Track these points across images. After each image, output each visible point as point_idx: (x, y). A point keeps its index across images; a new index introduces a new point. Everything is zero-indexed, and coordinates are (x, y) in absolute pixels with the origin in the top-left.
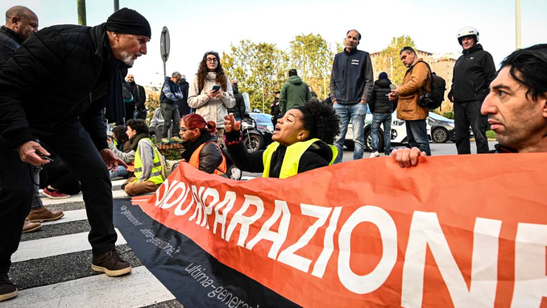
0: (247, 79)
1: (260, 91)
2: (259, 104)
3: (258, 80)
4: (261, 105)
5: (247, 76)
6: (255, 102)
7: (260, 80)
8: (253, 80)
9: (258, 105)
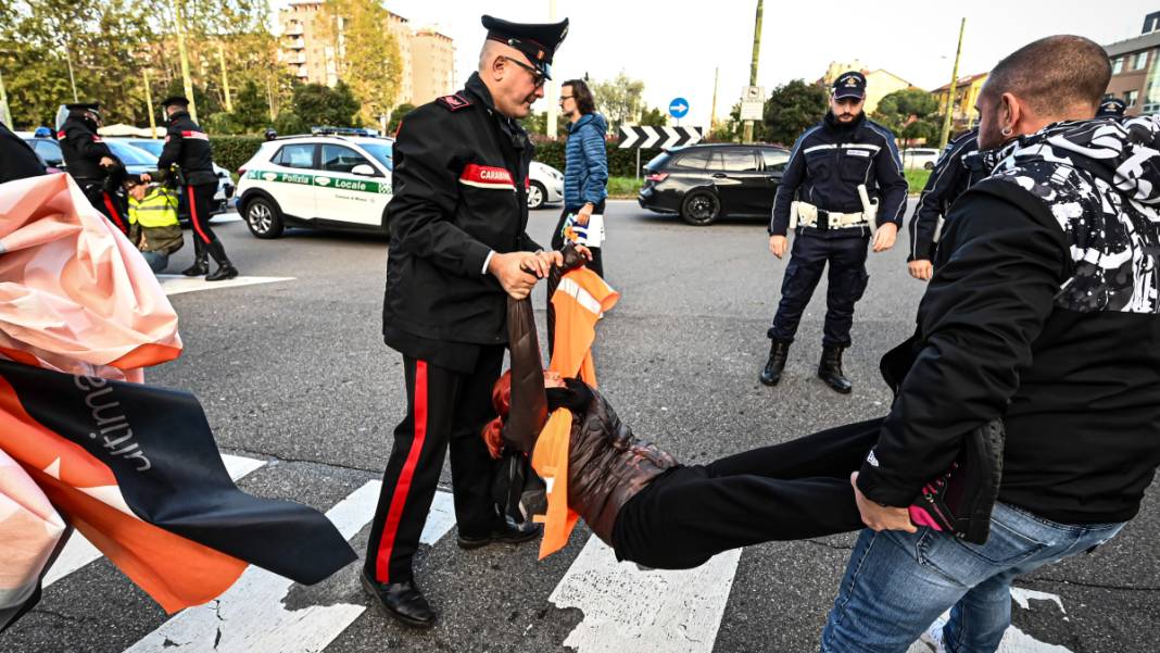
0: (17, 21)
1: (59, 53)
2: (63, 84)
3: (51, 28)
4: (69, 86)
5: (15, 13)
6: (51, 79)
7: (57, 30)
8: (35, 25)
9: (58, 87)
